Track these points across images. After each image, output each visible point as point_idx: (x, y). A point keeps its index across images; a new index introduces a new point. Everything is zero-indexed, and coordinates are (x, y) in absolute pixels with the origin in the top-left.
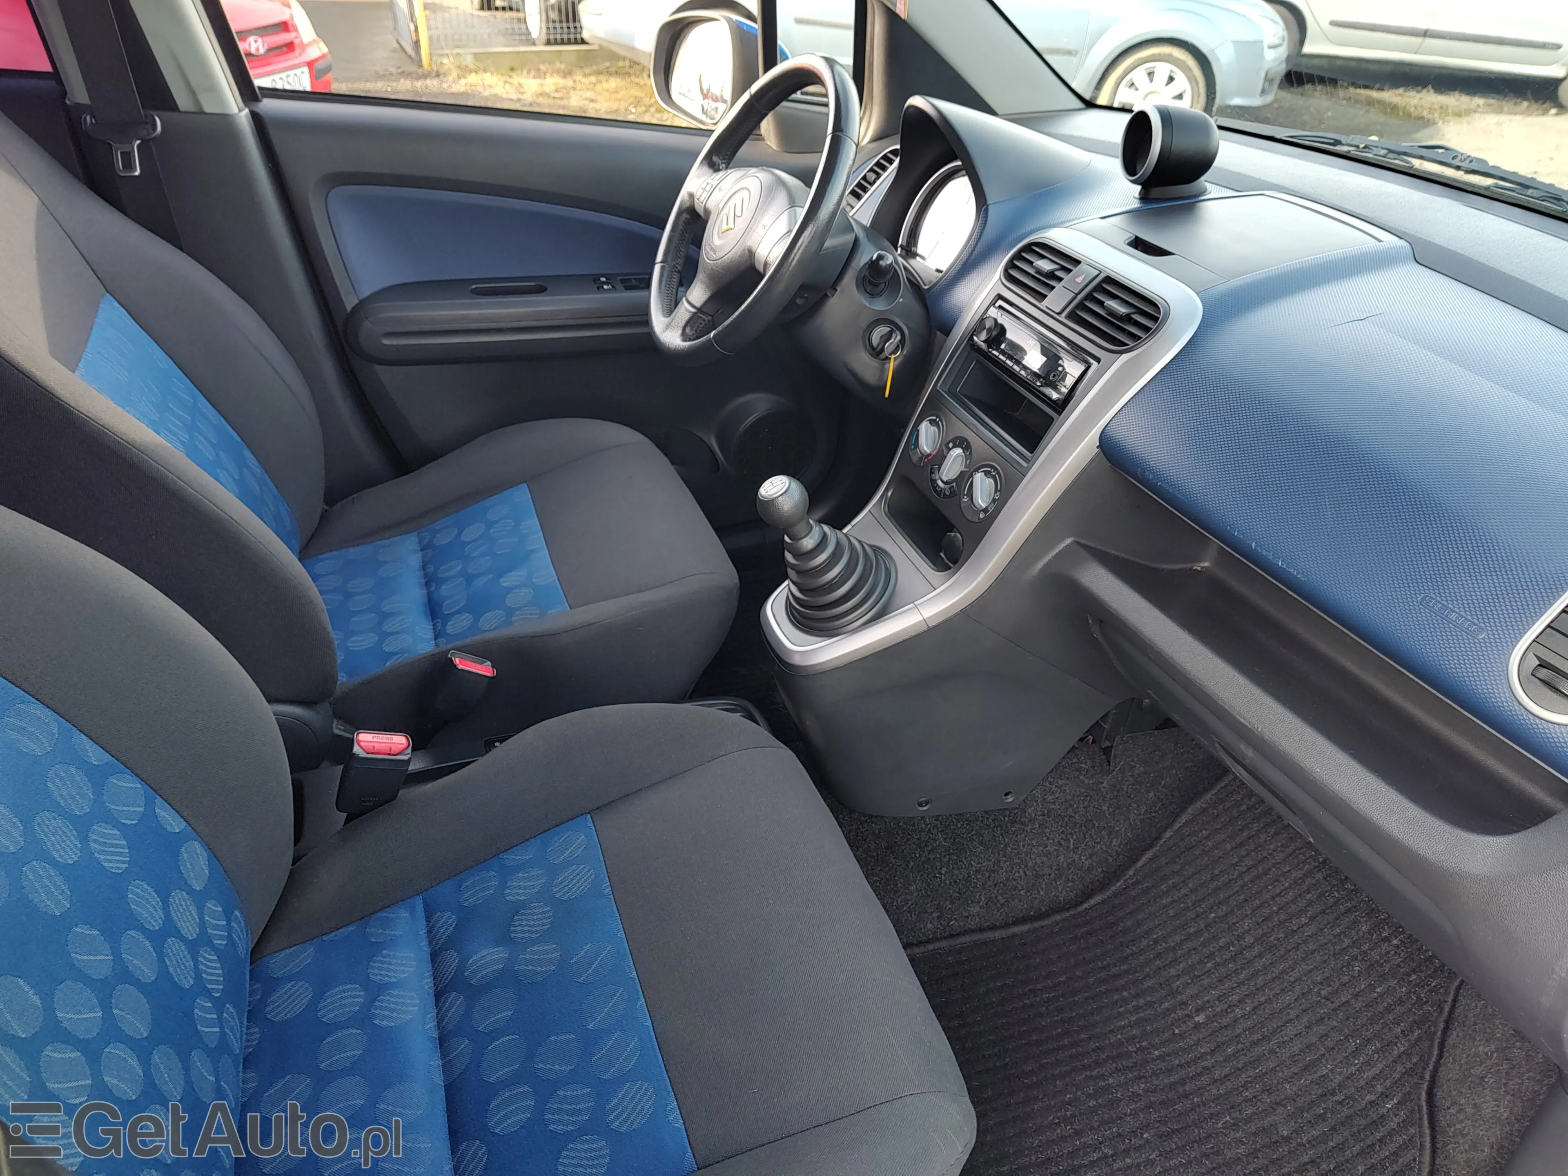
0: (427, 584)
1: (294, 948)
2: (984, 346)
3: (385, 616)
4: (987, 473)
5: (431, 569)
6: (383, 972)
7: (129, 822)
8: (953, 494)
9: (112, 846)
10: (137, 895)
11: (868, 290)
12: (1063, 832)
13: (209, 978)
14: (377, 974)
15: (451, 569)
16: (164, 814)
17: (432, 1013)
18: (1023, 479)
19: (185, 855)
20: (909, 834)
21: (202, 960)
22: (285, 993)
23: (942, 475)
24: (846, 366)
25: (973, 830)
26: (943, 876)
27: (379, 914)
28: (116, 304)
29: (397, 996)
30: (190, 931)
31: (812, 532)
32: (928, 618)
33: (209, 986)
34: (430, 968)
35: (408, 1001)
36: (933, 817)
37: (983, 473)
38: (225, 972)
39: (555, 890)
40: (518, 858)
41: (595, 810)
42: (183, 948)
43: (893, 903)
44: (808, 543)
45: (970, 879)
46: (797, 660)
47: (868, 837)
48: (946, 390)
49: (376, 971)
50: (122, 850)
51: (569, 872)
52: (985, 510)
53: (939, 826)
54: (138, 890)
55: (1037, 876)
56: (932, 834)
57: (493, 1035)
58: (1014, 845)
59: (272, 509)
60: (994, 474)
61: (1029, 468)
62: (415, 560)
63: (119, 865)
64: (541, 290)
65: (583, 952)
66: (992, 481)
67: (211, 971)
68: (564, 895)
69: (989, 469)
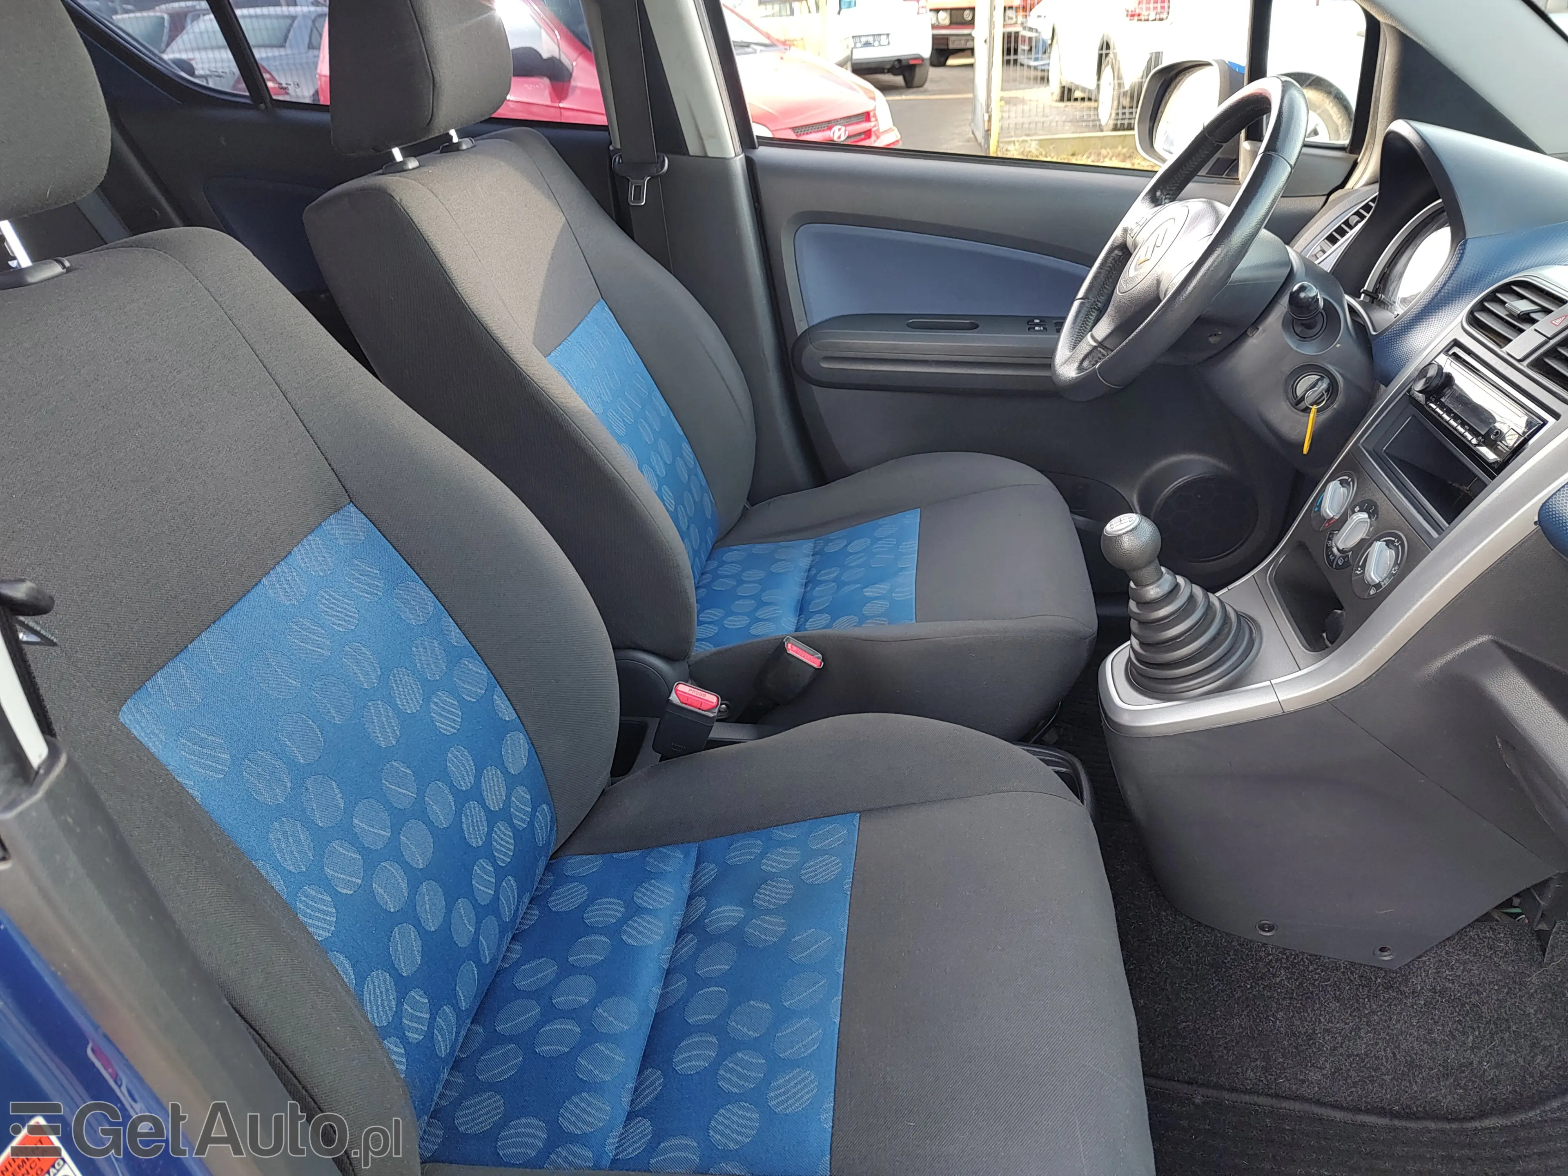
0: (806, 585)
1: (589, 856)
2: (1421, 397)
3: (762, 604)
4: (1388, 543)
5: (814, 571)
6: (645, 898)
7: (469, 699)
8: (1347, 564)
9: (448, 712)
10: (456, 757)
11: (1298, 333)
12: (1459, 1021)
13: (499, 847)
14: (641, 898)
15: (829, 574)
16: (500, 702)
17: (669, 948)
18: (1429, 552)
19: (509, 741)
20: (1242, 959)
21: (497, 831)
22: (568, 890)
23: (1338, 540)
24: (1260, 416)
25: (1329, 980)
26: (1278, 1022)
27: (661, 849)
28: (607, 308)
29: (649, 922)
30: (494, 803)
31: (1161, 580)
32: (1284, 701)
33: (496, 854)
34: (684, 909)
35: (655, 929)
36: (1278, 948)
37: (1385, 543)
38: (517, 849)
39: (803, 872)
40: (785, 834)
41: (866, 812)
42: (482, 814)
43: (1207, 1031)
44: (1153, 592)
45: (1314, 1037)
46: (1125, 720)
47: (1190, 946)
48: (1371, 449)
49: (640, 895)
50: (455, 718)
51: (821, 859)
52: (1377, 586)
53: (1284, 961)
54: (458, 754)
55: (1411, 1065)
56: (1273, 967)
57: (708, 982)
58: (1383, 1014)
59: (696, 496)
60: (1397, 544)
61: (1439, 540)
62: (805, 562)
63: (448, 729)
64: (974, 327)
65: (805, 935)
66: (1393, 552)
67: (502, 843)
68: (808, 879)
69: (1393, 539)
